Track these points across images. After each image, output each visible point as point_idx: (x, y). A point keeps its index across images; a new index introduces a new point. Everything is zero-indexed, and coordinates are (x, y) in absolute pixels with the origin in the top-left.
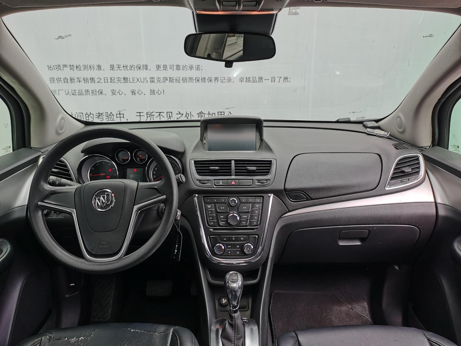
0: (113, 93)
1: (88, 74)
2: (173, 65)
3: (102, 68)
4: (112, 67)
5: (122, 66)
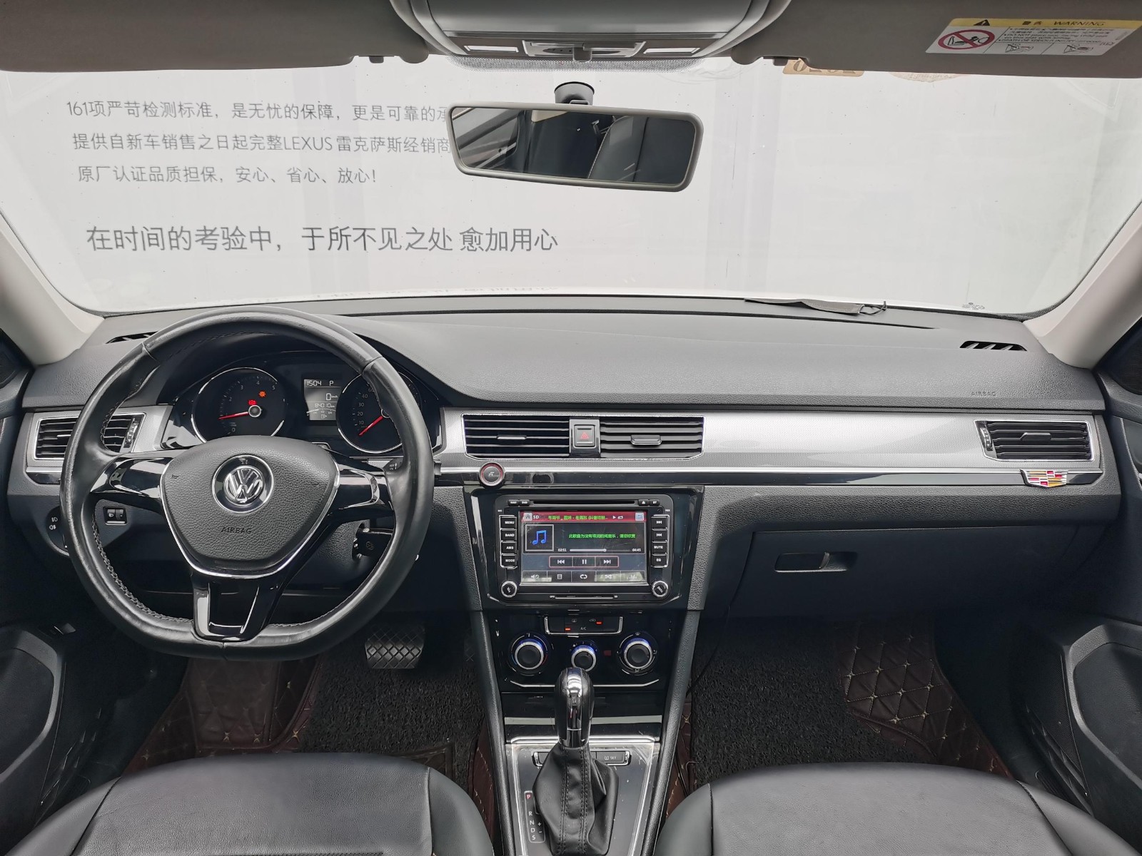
0: (243, 176)
2: (398, 107)
3: (212, 112)
4: (238, 110)
5: (265, 107)
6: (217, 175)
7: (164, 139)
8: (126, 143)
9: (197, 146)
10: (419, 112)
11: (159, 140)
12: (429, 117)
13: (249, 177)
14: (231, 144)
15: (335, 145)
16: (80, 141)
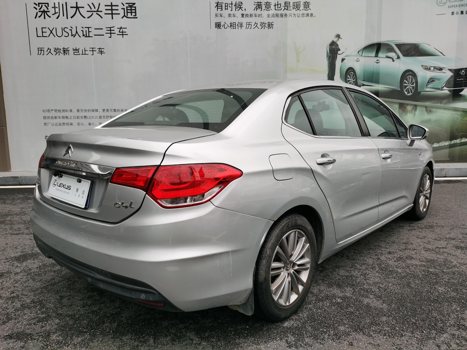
0: (78, 124)
1: (65, 114)
2: (112, 109)
3: (72, 111)
4: (78, 111)
5: (84, 110)
6: (73, 124)
7: (62, 117)
8: (54, 118)
9: (69, 118)
10: (116, 110)
11: (61, 117)
12: (119, 111)
13: (80, 125)
14: (76, 118)
15: (99, 117)
16: (45, 118)
